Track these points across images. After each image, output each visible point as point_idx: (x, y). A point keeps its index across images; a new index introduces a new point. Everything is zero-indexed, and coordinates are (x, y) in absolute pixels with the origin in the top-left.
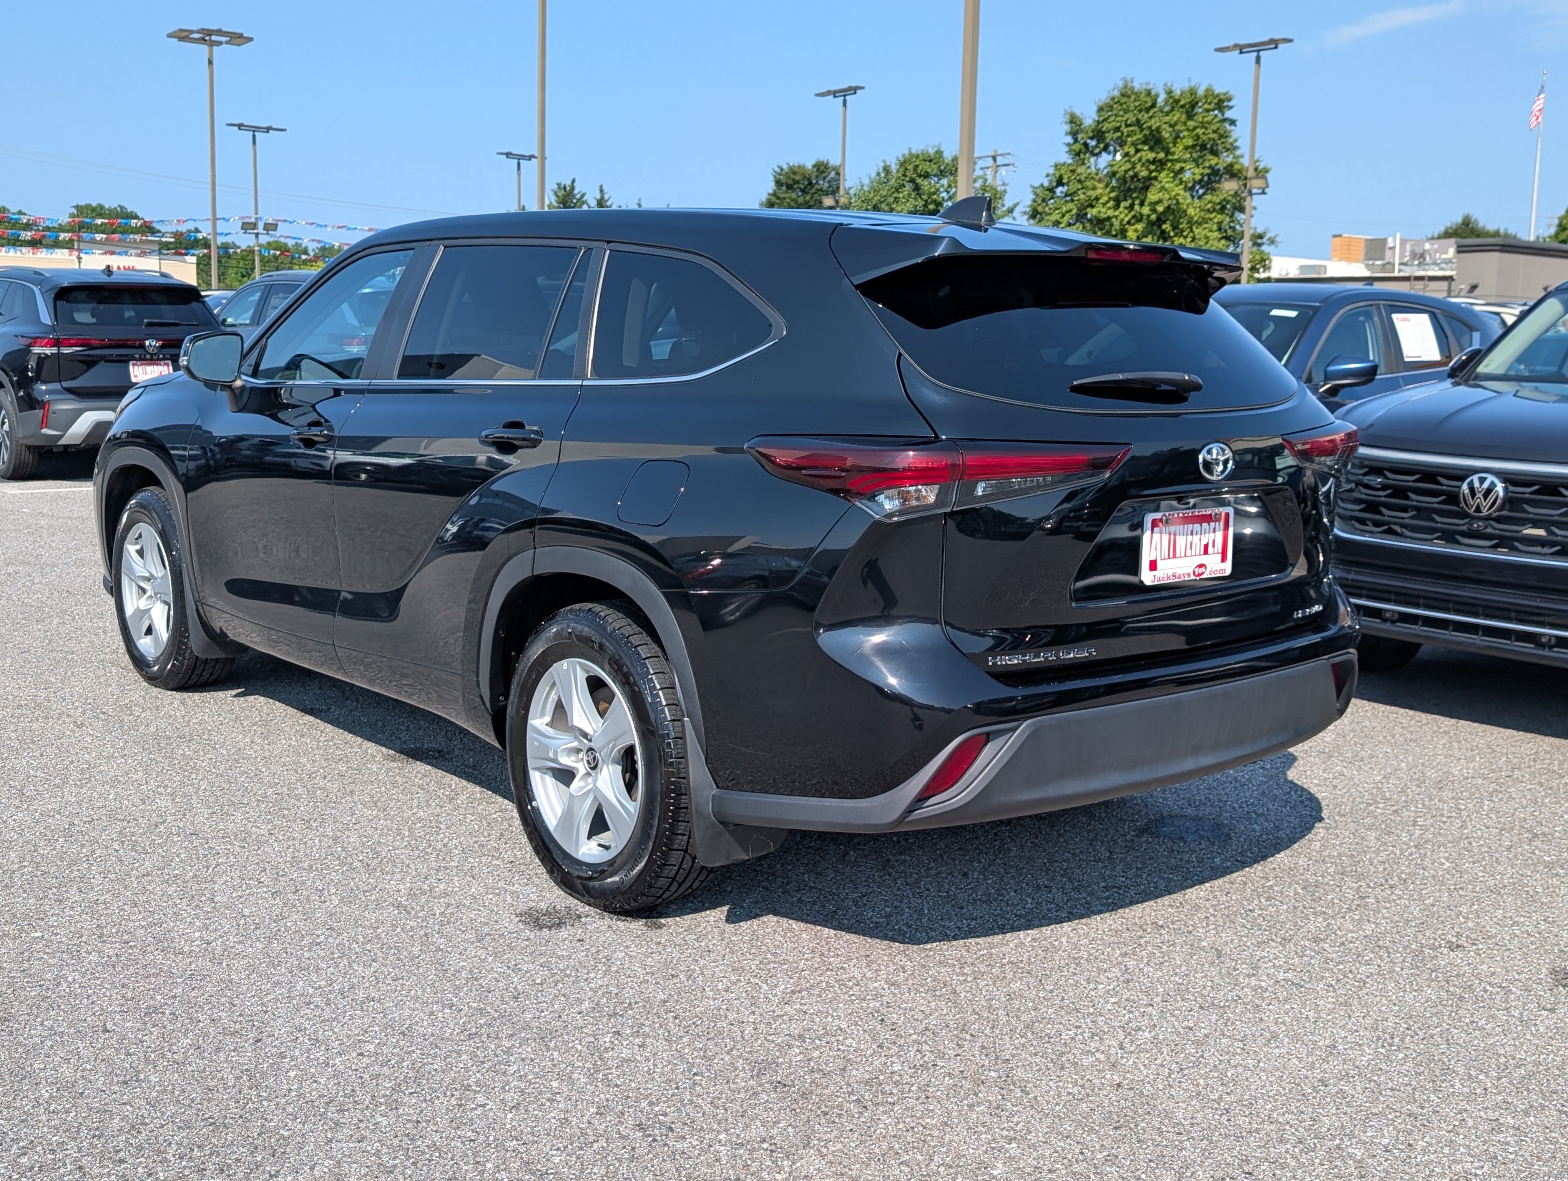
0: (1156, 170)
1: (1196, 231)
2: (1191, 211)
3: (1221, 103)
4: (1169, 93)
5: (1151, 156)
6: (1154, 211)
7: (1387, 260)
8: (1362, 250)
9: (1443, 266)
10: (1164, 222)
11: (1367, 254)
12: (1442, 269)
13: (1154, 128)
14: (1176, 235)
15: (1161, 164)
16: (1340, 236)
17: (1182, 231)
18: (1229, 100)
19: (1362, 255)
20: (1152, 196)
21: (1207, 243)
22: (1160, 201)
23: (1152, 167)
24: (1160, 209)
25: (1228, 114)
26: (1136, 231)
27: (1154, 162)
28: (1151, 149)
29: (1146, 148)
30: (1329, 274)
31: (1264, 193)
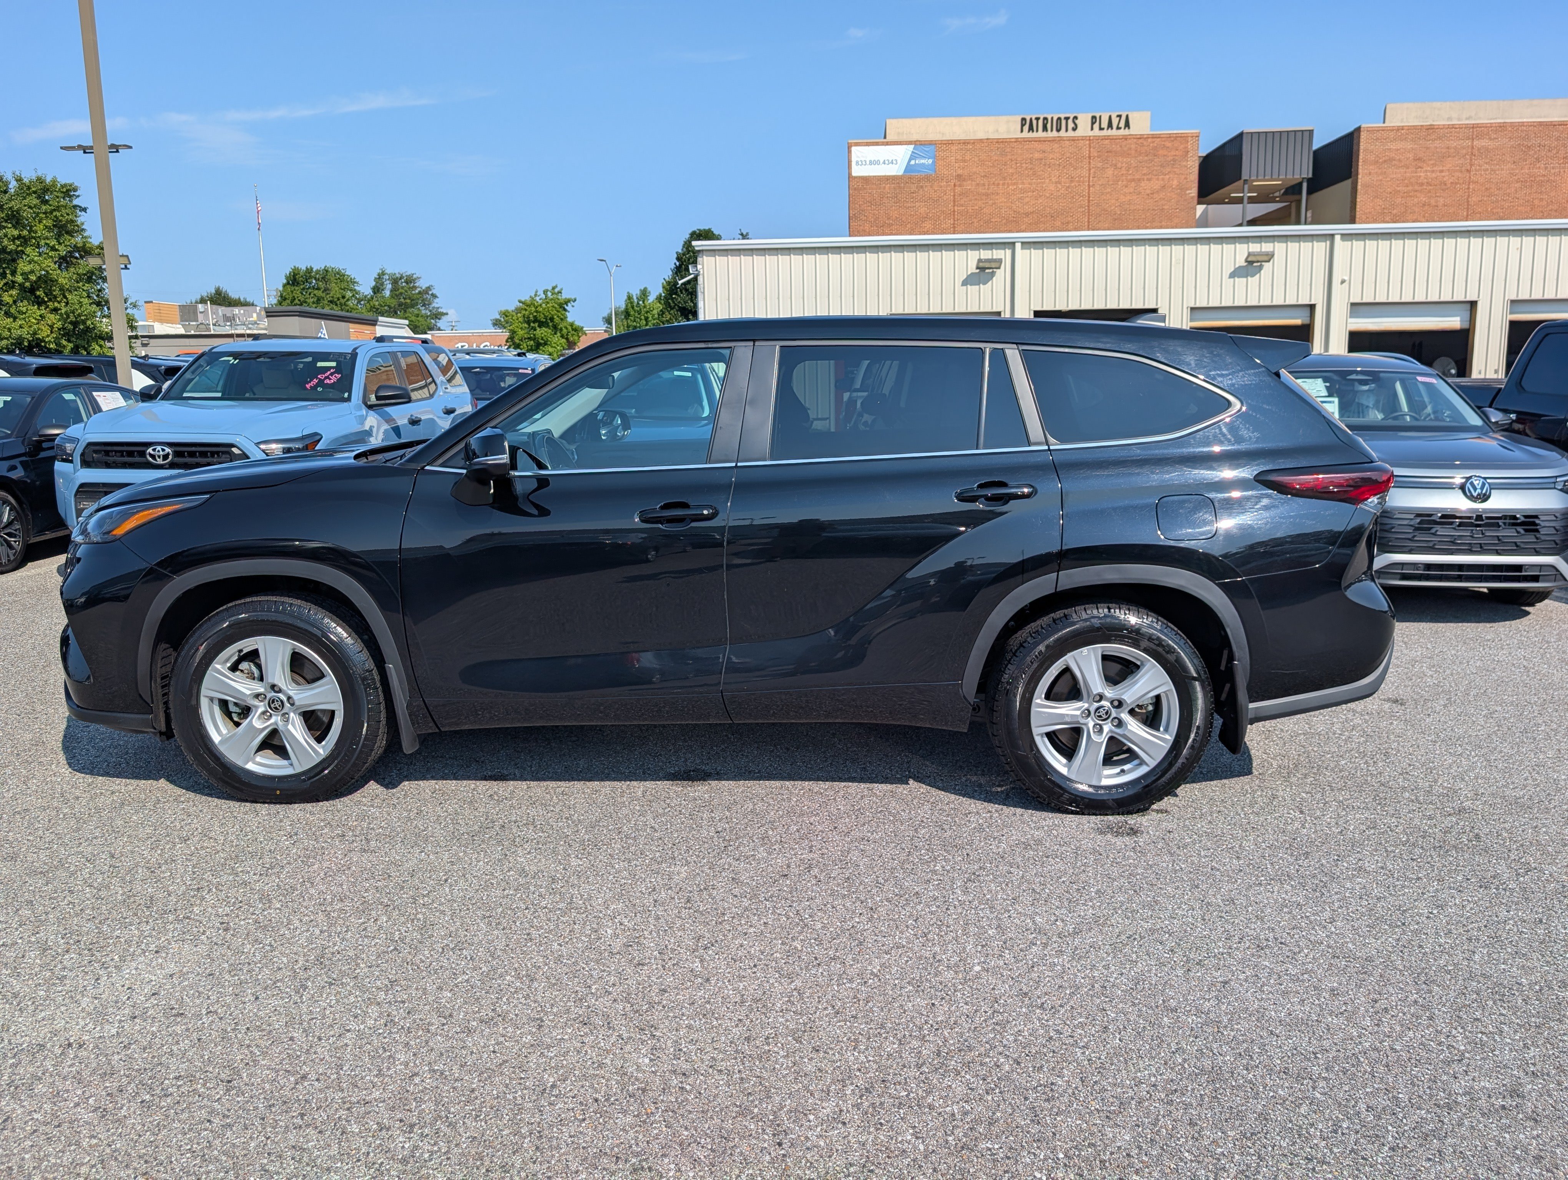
0: (21, 246)
1: (70, 297)
2: (61, 280)
3: (68, 192)
4: (19, 180)
5: (16, 233)
6: (27, 279)
7: (200, 321)
8: (177, 314)
9: (250, 326)
10: (38, 289)
11: (182, 317)
12: (250, 329)
13: (15, 208)
14: (50, 300)
15: (25, 241)
16: (151, 302)
17: (55, 297)
18: (75, 190)
19: (178, 317)
20: (23, 266)
21: (81, 307)
22: (32, 272)
23: (18, 242)
24: (33, 278)
25: (76, 202)
26: (11, 296)
27: (19, 237)
28: (15, 227)
29: (10, 225)
30: (157, 333)
31: (126, 268)
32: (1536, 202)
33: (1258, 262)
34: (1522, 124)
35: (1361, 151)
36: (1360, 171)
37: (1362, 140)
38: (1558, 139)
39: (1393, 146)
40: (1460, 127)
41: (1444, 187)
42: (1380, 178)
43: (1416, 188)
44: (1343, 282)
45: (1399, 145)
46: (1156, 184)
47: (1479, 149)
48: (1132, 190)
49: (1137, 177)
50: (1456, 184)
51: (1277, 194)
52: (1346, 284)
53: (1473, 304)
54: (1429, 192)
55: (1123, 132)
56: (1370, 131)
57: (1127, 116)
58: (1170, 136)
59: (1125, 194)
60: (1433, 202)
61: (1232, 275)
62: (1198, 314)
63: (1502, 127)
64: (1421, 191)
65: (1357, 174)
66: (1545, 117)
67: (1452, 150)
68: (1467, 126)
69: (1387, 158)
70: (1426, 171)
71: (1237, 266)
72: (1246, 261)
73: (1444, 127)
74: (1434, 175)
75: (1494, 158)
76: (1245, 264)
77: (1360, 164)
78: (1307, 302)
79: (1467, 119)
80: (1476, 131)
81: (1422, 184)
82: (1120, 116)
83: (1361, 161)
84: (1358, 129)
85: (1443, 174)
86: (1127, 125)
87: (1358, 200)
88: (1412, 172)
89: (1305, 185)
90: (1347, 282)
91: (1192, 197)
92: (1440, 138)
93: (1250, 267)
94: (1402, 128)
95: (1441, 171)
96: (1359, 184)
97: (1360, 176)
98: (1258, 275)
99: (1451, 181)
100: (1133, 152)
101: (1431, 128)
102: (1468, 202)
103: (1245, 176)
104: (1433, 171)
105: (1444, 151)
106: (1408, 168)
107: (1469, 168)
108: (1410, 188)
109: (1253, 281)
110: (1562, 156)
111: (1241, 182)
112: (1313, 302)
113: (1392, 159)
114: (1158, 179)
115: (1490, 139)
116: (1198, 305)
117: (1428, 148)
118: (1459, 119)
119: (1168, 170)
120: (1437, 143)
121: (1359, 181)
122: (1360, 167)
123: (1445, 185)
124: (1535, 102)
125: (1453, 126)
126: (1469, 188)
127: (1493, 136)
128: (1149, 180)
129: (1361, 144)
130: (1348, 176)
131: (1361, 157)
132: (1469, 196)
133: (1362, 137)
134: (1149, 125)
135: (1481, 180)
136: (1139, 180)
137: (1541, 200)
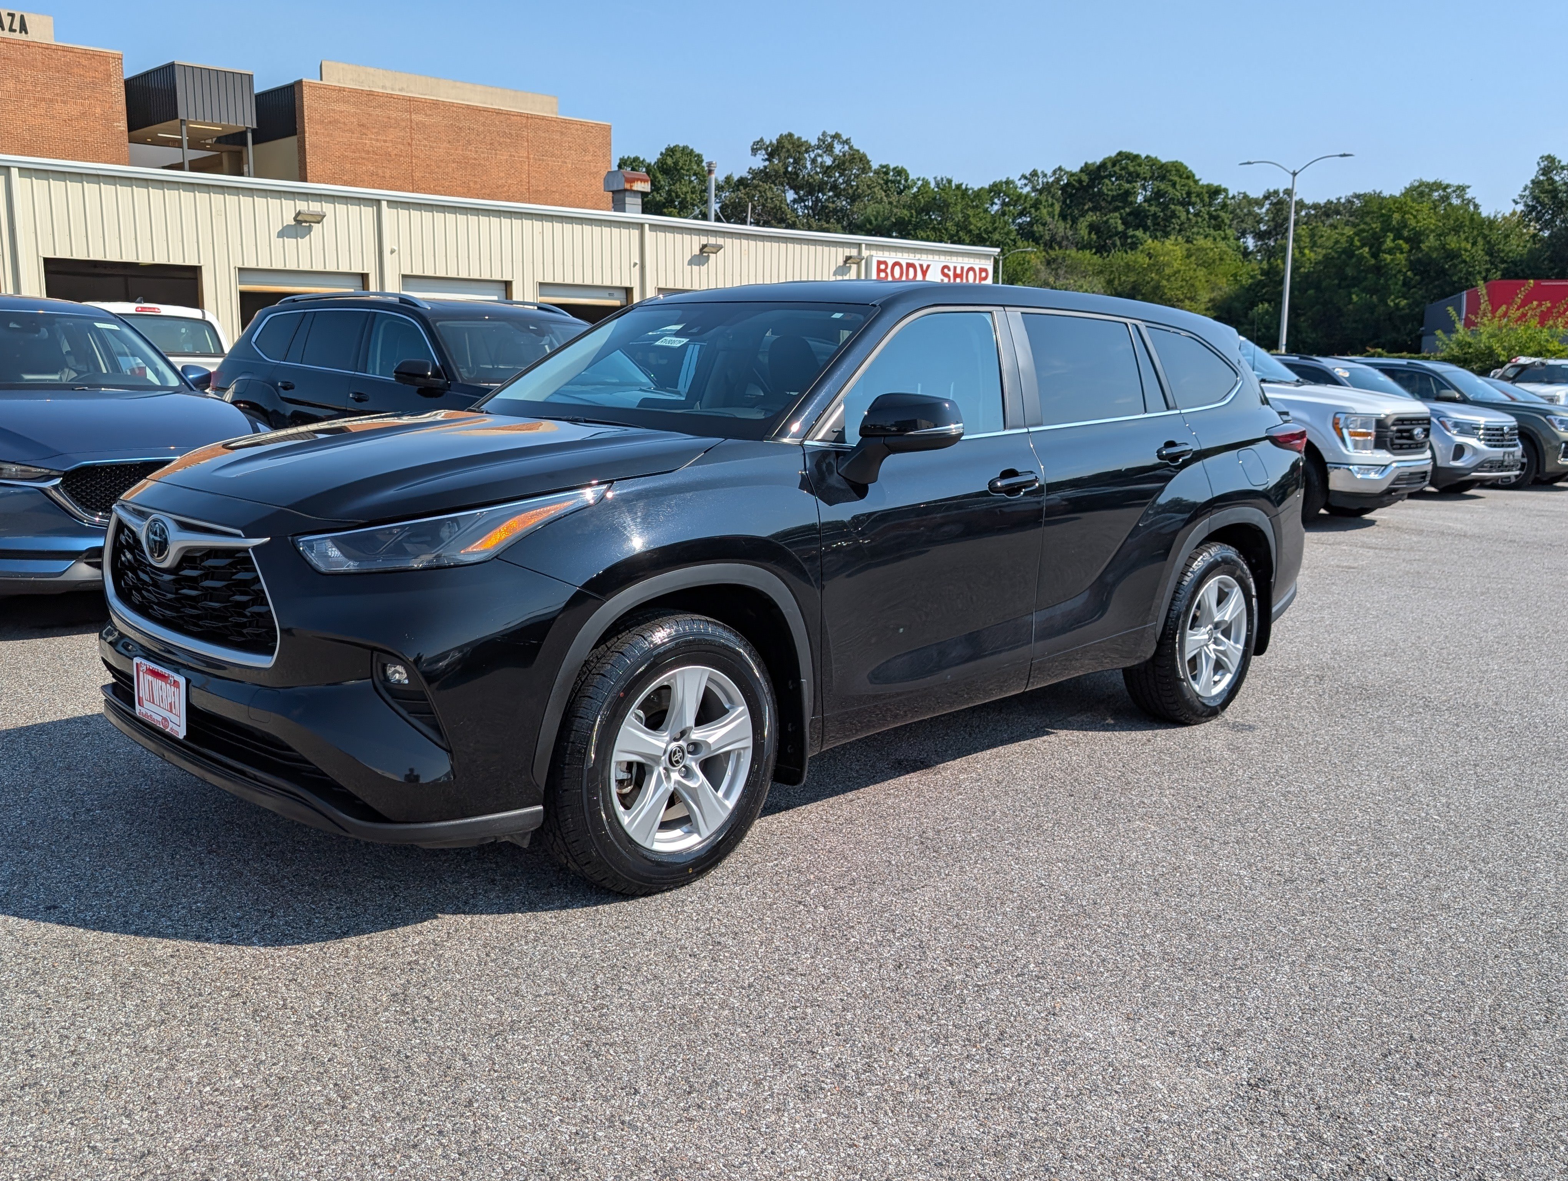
32: (472, 184)
33: (306, 222)
34: (452, 105)
35: (305, 107)
36: (307, 129)
37: (305, 96)
38: (484, 124)
39: (337, 107)
40: (398, 98)
41: (389, 158)
42: (328, 139)
43: (363, 155)
44: (392, 252)
45: (343, 107)
46: (74, 109)
47: (417, 124)
48: (43, 112)
49: (48, 96)
50: (401, 156)
51: (209, 141)
52: (396, 254)
53: (508, 285)
54: (376, 161)
55: (17, 36)
56: (313, 87)
57: (22, 17)
58: (85, 53)
59: (34, 116)
60: (380, 172)
61: (281, 234)
62: (247, 276)
63: (435, 104)
64: (368, 159)
65: (304, 132)
66: (468, 100)
67: (393, 121)
68: (404, 98)
69: (332, 119)
70: (371, 139)
71: (285, 225)
72: (295, 219)
73: (383, 95)
74: (378, 144)
75: (431, 135)
76: (293, 223)
77: (306, 121)
78: (361, 271)
79: (400, 90)
80: (412, 104)
81: (368, 152)
82: (12, 15)
83: (306, 118)
84: (300, 82)
85: (387, 144)
86: (23, 28)
87: (308, 160)
88: (358, 138)
89: (250, 136)
90: (397, 252)
91: (122, 132)
92: (380, 106)
93: (298, 226)
94: (344, 89)
95: (385, 141)
96: (307, 143)
97: (307, 135)
98: (308, 236)
99: (395, 152)
100: (40, 64)
101: (370, 94)
102: (412, 176)
103: (182, 115)
104: (377, 140)
105: (386, 120)
106: (353, 133)
107: (410, 141)
108: (358, 155)
109: (304, 242)
110: (488, 142)
111: (178, 121)
112: (365, 271)
113: (337, 121)
114: (75, 103)
115: (426, 115)
116: (246, 266)
117: (370, 115)
118: (393, 89)
119: (88, 93)
120: (378, 111)
121: (307, 139)
122: (306, 125)
123: (390, 156)
124: (458, 84)
125: (391, 96)
126: (411, 163)
127: (429, 112)
128: (65, 102)
129: (305, 100)
130: (294, 133)
131: (306, 114)
132: (412, 170)
133: (305, 92)
134: (52, 33)
135: (422, 156)
136: (51, 101)
137: (475, 182)
